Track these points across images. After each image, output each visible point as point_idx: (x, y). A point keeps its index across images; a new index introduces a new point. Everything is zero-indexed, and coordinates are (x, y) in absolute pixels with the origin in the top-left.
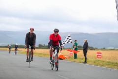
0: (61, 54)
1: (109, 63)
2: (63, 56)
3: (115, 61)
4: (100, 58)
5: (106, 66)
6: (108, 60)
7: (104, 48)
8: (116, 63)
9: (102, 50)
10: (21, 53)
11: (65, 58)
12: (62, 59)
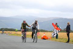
0: (44, 35)
2: (46, 36)
10: (12, 35)
11: (48, 38)
12: (45, 39)
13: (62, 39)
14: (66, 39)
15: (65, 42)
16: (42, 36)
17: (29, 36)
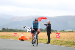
0: (22, 35)
1: (67, 43)
2: (24, 37)
3: (72, 41)
4: (59, 38)
5: (65, 45)
6: (66, 40)
7: (63, 31)
8: (74, 42)
9: (61, 32)
11: (26, 39)
12: (24, 40)
13: (42, 39)
14: (47, 40)
15: (46, 42)
16: (20, 37)
17: (5, 37)
